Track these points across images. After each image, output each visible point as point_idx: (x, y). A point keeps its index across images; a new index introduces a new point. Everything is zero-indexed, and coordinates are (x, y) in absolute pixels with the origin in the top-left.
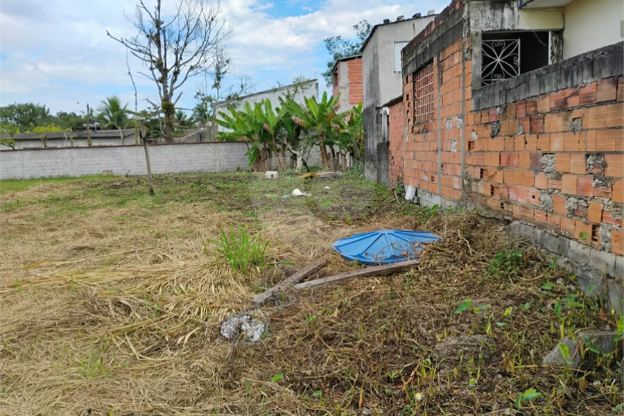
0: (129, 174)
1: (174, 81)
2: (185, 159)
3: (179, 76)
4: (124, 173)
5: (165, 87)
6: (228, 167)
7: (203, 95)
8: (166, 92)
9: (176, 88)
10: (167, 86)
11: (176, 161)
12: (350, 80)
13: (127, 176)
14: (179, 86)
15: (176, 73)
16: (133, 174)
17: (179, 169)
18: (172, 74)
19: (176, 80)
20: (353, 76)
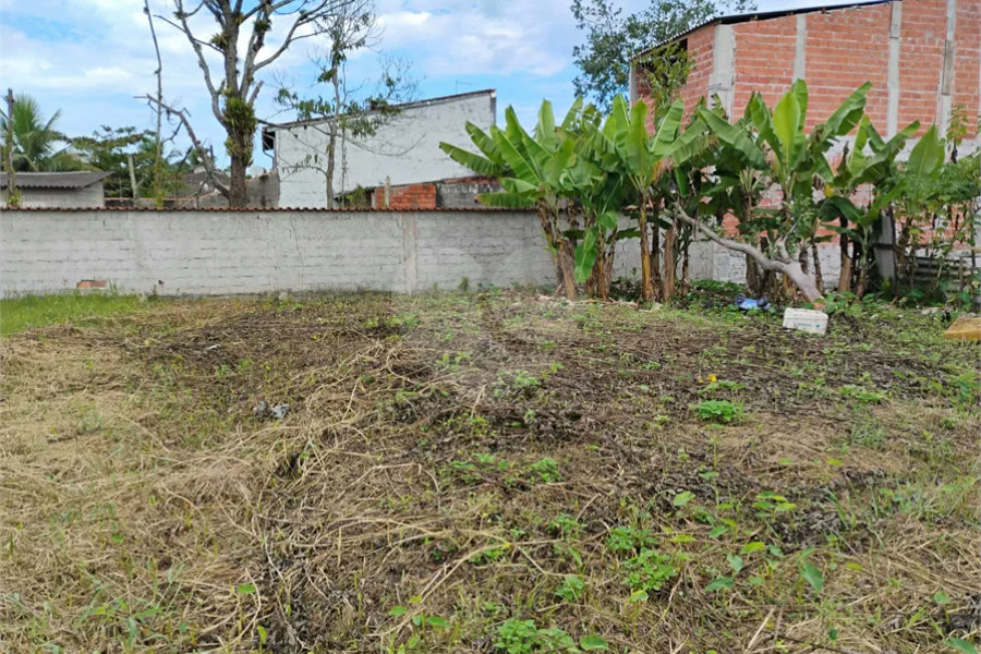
0: (160, 292)
1: (256, 47)
2: (321, 252)
3: (267, 35)
4: (144, 288)
5: (231, 60)
6: (437, 279)
7: (295, 97)
8: (231, 73)
9: (262, 65)
10: (236, 60)
11: (299, 258)
12: (738, 70)
13: (153, 298)
14: (269, 62)
15: (261, 28)
16: (173, 292)
17: (308, 281)
18: (252, 27)
19: (260, 44)
20: (745, 62)
